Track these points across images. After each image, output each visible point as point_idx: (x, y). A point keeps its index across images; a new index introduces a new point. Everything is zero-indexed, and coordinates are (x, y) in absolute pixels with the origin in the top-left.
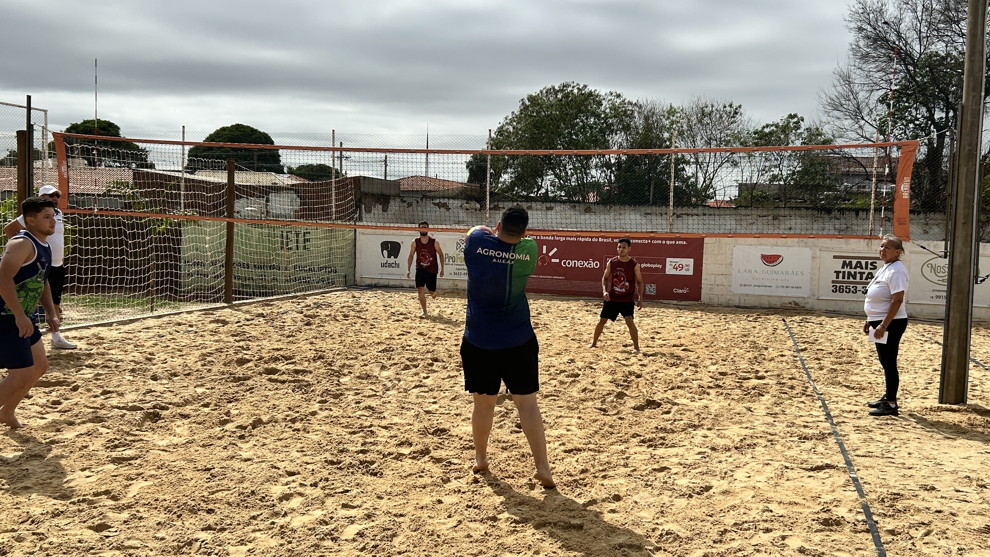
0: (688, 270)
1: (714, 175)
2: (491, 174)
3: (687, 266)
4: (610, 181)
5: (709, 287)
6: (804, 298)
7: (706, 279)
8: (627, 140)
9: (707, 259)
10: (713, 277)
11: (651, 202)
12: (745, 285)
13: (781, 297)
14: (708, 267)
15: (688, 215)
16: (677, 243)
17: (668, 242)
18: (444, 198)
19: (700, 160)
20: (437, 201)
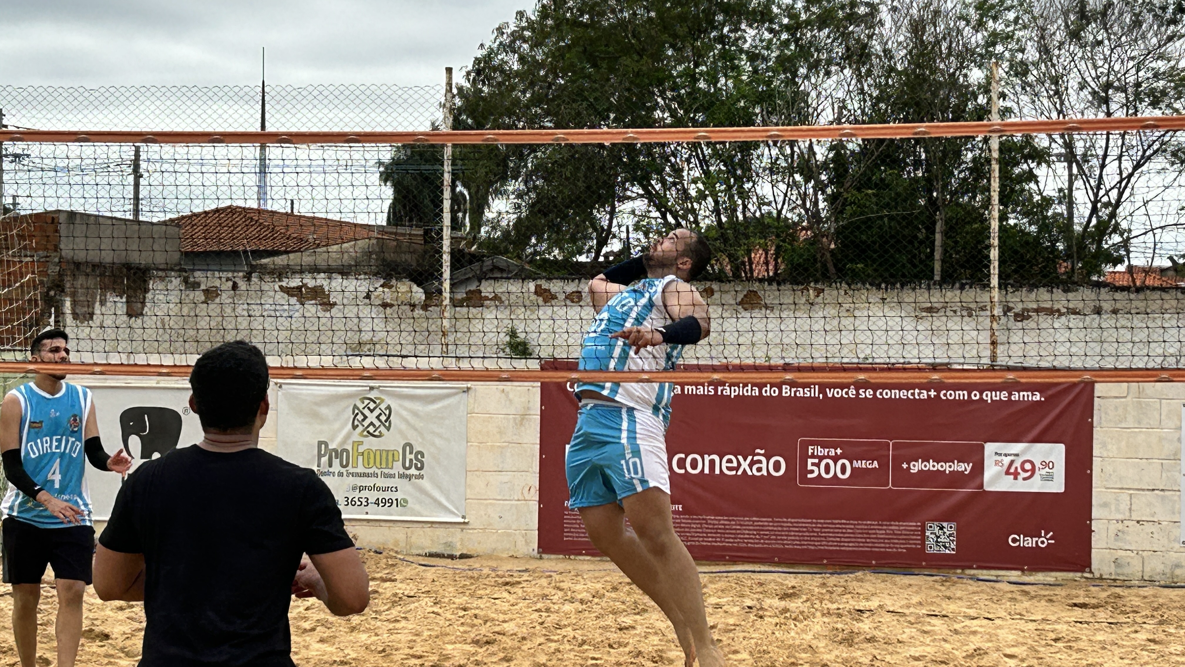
0: (1049, 478)
1: (1120, 194)
2: (456, 199)
3: (1045, 464)
4: (815, 216)
5: (1114, 527)
7: (1105, 505)
8: (862, 92)
9: (1104, 445)
10: (1124, 497)
11: (937, 278)
14: (1109, 469)
15: (1051, 312)
16: (1015, 397)
17: (988, 396)
18: (315, 270)
19: (1079, 148)
20: (295, 282)
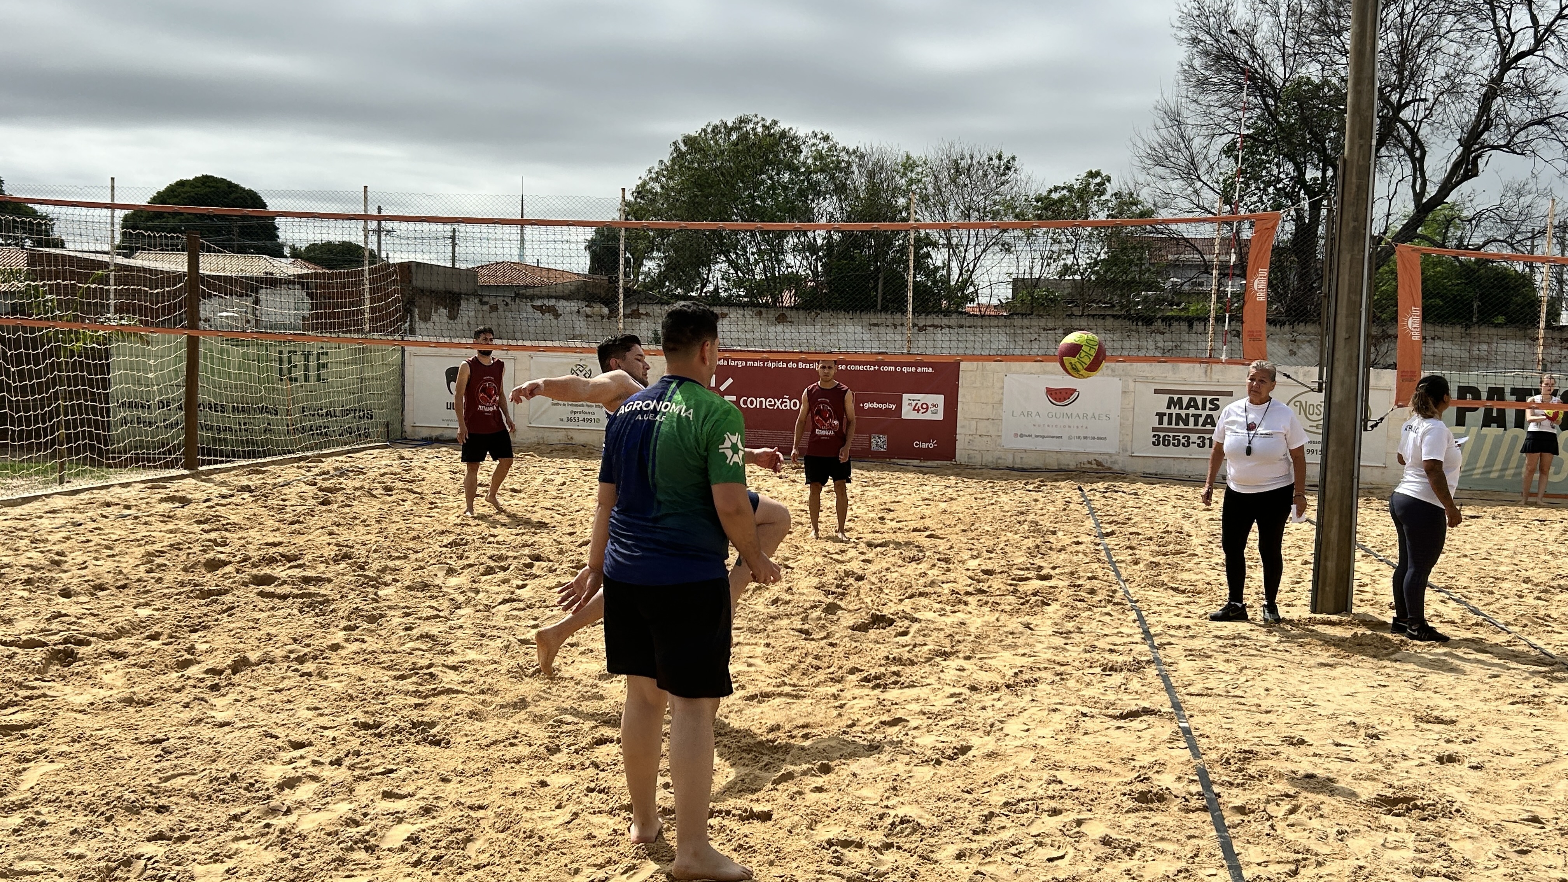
0: (935, 412)
1: (975, 266)
2: (627, 260)
3: (934, 406)
4: (815, 273)
5: (968, 438)
6: (1110, 455)
7: (963, 427)
8: (842, 208)
9: (964, 396)
10: (974, 422)
11: (879, 307)
12: (1022, 436)
13: (1077, 453)
14: (966, 408)
15: (936, 327)
16: (919, 370)
17: (905, 369)
18: (549, 297)
19: (955, 241)
20: (538, 303)
